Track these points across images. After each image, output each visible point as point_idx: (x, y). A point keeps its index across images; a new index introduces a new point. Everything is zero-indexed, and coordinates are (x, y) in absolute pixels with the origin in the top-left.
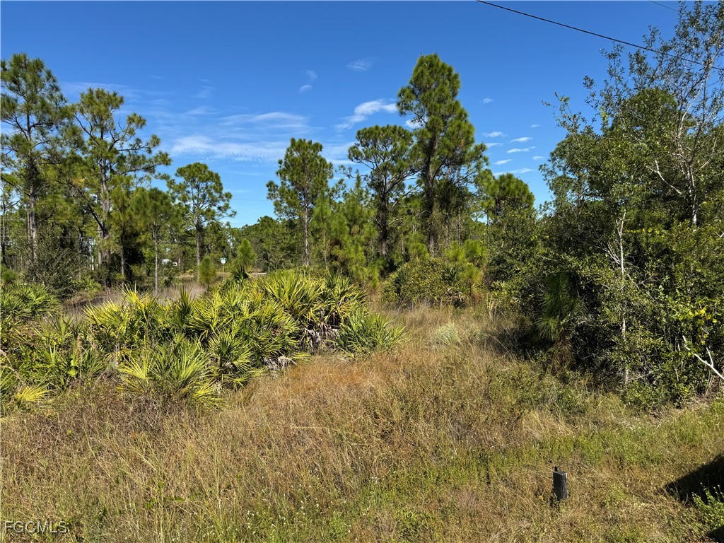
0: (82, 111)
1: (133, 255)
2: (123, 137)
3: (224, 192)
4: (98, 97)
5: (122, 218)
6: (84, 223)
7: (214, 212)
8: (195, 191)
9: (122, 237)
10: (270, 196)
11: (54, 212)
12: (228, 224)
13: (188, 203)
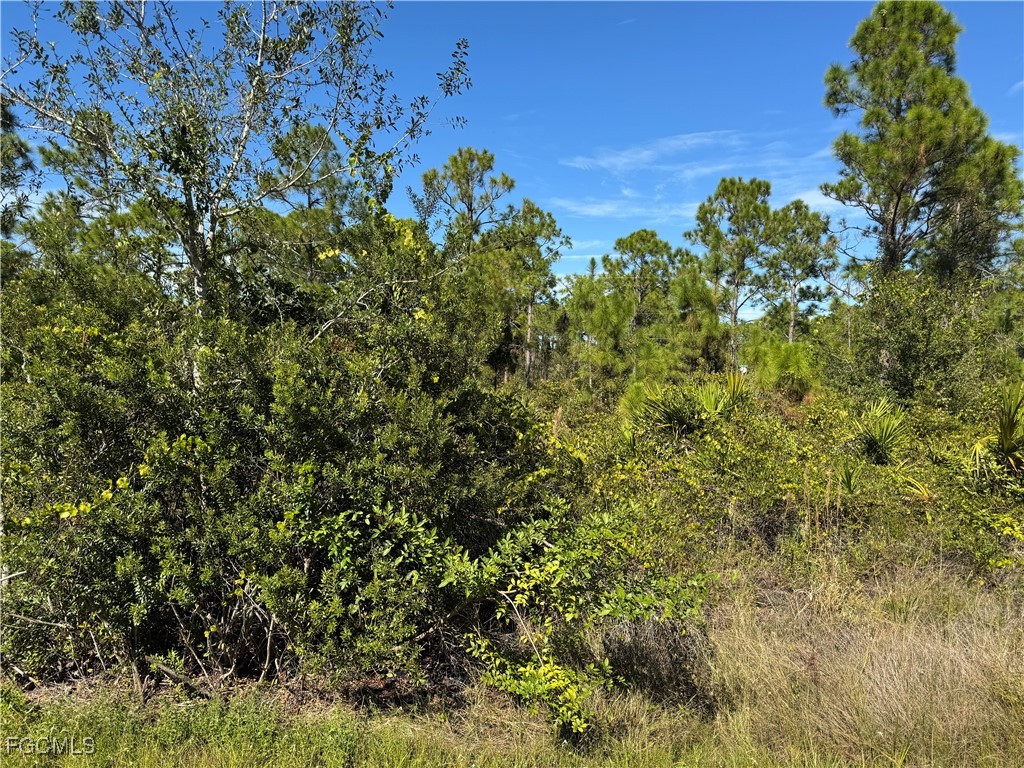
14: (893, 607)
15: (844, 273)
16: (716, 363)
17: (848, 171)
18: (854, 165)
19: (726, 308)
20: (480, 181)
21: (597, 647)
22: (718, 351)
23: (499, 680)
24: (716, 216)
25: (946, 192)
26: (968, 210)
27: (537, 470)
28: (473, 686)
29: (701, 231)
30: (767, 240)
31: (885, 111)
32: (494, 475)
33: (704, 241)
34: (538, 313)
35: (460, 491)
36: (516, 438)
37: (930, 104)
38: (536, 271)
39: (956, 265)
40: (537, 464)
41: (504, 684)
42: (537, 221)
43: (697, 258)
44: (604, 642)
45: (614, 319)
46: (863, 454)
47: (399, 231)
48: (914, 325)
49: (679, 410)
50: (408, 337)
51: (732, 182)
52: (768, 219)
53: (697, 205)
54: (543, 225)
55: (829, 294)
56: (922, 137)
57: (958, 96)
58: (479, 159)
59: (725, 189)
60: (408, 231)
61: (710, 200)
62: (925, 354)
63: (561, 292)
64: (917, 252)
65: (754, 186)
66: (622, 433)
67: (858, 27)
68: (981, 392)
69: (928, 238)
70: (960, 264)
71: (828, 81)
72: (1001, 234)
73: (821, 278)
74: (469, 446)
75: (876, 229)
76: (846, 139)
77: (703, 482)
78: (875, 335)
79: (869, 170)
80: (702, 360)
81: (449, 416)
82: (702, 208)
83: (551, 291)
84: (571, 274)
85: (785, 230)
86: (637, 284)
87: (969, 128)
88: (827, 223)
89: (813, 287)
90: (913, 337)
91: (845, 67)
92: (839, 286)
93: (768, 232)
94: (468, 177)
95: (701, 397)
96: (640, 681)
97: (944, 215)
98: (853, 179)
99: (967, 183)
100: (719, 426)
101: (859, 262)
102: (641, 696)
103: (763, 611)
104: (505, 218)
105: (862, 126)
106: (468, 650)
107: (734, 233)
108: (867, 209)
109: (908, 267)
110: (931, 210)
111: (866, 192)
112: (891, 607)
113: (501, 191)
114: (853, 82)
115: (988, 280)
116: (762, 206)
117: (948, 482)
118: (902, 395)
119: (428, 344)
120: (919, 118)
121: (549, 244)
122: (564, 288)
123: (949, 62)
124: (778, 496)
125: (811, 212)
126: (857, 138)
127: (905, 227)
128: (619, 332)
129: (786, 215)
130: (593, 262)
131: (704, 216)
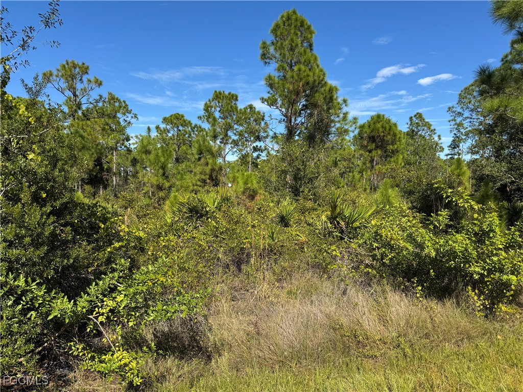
14: (291, 292)
15: (271, 140)
16: (216, 182)
17: (272, 92)
18: (274, 89)
19: (220, 155)
20: (81, 80)
21: (149, 337)
22: (217, 176)
23: (91, 365)
24: (213, 109)
25: (311, 105)
26: (320, 113)
27: (113, 244)
28: (75, 372)
29: (206, 116)
30: (237, 122)
31: (285, 65)
32: (85, 250)
33: (208, 121)
34: (120, 155)
35: (63, 262)
36: (100, 227)
37: (304, 64)
38: (118, 132)
39: (315, 137)
40: (113, 241)
41: (94, 367)
42: (117, 104)
43: (205, 129)
44: (153, 333)
45: (162, 159)
46: (279, 223)
47: (16, 105)
48: (299, 164)
49: (196, 207)
50: (22, 170)
51: (220, 93)
52: (237, 112)
53: (204, 103)
54: (120, 107)
55: (266, 149)
56: (301, 79)
57: (314, 62)
58: (79, 67)
59: (217, 96)
60: (22, 106)
61: (209, 101)
62: (304, 177)
63: (133, 144)
64: (301, 131)
65: (230, 96)
66: (166, 220)
67: (273, 25)
68: (325, 193)
69: (305, 124)
70: (317, 137)
71: (261, 48)
72: (333, 125)
73: (262, 142)
74: (67, 234)
75: (284, 120)
76: (270, 77)
77: (207, 242)
78: (283, 168)
79: (280, 92)
80: (208, 181)
81: (51, 217)
82: (206, 104)
83: (127, 143)
84: (138, 134)
85: (245, 118)
86: (175, 141)
87: (319, 77)
88: (264, 116)
89: (259, 146)
90: (299, 169)
91: (268, 43)
92: (269, 146)
93: (238, 119)
94: (73, 77)
95: (206, 199)
96: (173, 350)
97: (311, 115)
98: (274, 96)
99: (319, 101)
100: (215, 214)
101: (277, 135)
102: (173, 358)
103: (235, 303)
104: (97, 102)
105: (277, 71)
106: (70, 352)
107: (222, 118)
108: (280, 110)
109: (297, 138)
110: (306, 112)
111: (280, 102)
112: (290, 293)
113: (94, 86)
114: (272, 50)
115: (328, 145)
116: (234, 106)
117: (312, 233)
118: (296, 195)
119: (36, 175)
120: (299, 70)
121: (125, 117)
122: (135, 142)
123: (311, 46)
124: (242, 246)
125: (256, 110)
126: (274, 77)
127: (295, 120)
128: (165, 166)
129: (245, 111)
130: (149, 129)
131: (207, 108)
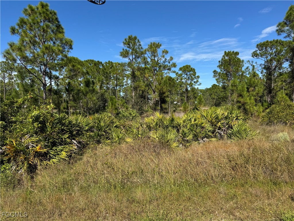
0: (148, 51)
1: (163, 101)
2: (161, 59)
3: (196, 75)
4: (153, 45)
5: (159, 87)
6: (148, 89)
7: (193, 84)
8: (186, 76)
9: (159, 94)
10: (214, 76)
11: (139, 86)
12: (198, 88)
13: (182, 81)
